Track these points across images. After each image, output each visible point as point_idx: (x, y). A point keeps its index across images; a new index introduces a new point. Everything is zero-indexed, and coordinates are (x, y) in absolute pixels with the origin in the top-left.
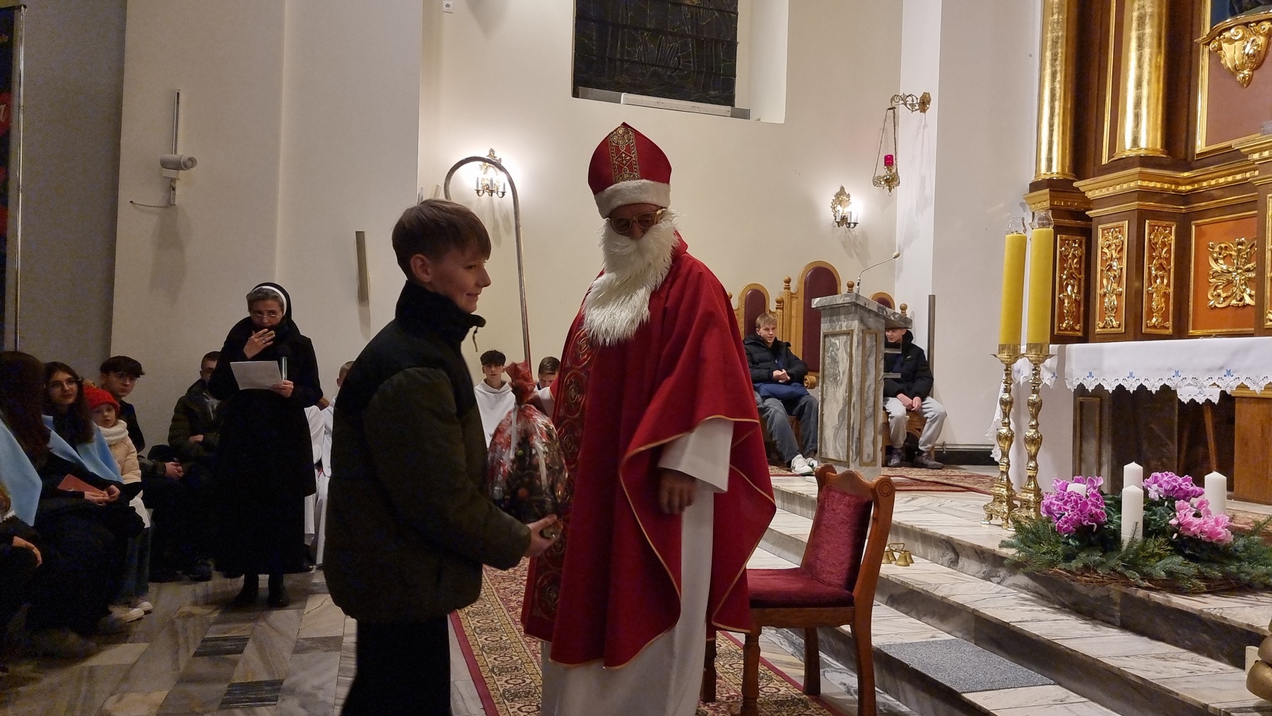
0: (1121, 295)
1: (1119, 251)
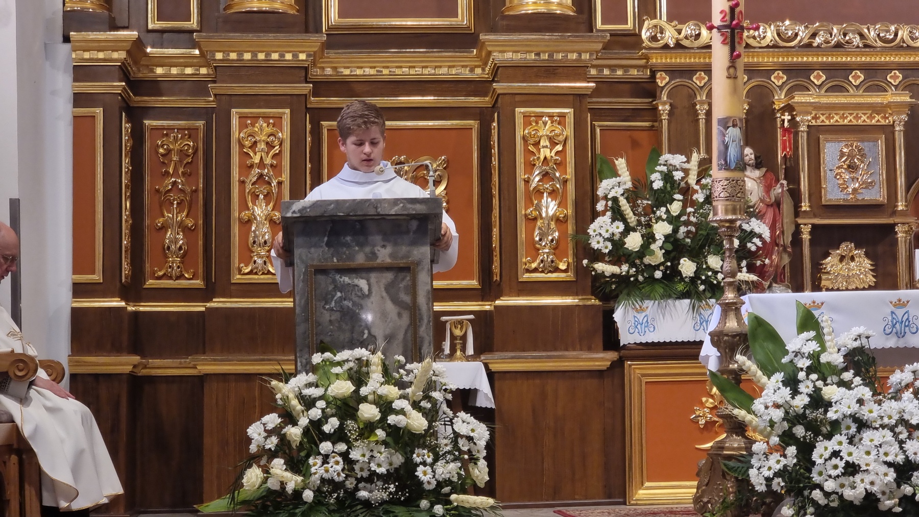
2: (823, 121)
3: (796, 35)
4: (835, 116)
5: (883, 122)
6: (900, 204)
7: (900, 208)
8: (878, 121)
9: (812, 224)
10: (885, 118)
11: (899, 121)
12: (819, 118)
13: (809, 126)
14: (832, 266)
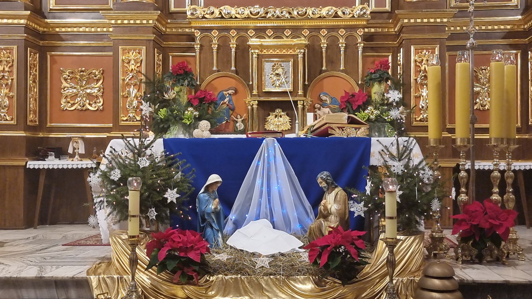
0: (13, 97)
1: (10, 67)
2: (265, 53)
3: (259, 13)
4: (264, 50)
5: (293, 53)
6: (300, 91)
7: (300, 93)
8: (291, 52)
9: (258, 101)
10: (294, 51)
11: (300, 53)
12: (263, 51)
13: (258, 55)
14: (271, 120)
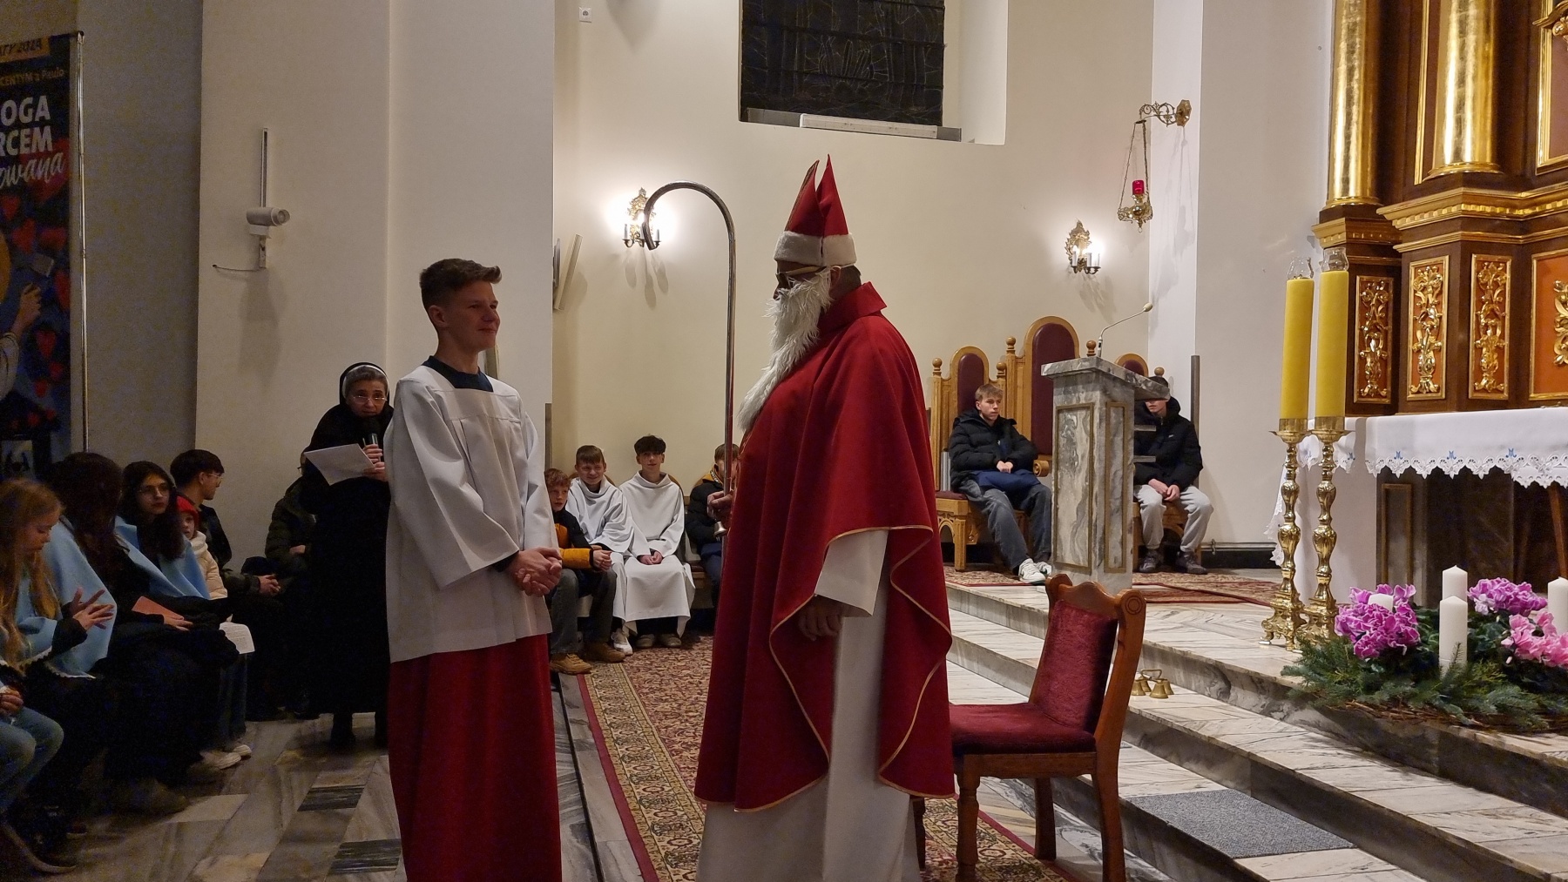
0: (1440, 350)
1: (1438, 295)
